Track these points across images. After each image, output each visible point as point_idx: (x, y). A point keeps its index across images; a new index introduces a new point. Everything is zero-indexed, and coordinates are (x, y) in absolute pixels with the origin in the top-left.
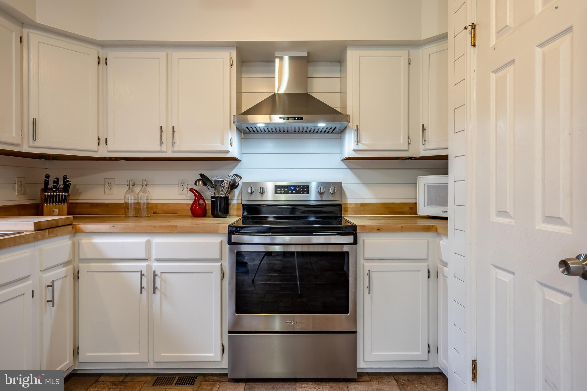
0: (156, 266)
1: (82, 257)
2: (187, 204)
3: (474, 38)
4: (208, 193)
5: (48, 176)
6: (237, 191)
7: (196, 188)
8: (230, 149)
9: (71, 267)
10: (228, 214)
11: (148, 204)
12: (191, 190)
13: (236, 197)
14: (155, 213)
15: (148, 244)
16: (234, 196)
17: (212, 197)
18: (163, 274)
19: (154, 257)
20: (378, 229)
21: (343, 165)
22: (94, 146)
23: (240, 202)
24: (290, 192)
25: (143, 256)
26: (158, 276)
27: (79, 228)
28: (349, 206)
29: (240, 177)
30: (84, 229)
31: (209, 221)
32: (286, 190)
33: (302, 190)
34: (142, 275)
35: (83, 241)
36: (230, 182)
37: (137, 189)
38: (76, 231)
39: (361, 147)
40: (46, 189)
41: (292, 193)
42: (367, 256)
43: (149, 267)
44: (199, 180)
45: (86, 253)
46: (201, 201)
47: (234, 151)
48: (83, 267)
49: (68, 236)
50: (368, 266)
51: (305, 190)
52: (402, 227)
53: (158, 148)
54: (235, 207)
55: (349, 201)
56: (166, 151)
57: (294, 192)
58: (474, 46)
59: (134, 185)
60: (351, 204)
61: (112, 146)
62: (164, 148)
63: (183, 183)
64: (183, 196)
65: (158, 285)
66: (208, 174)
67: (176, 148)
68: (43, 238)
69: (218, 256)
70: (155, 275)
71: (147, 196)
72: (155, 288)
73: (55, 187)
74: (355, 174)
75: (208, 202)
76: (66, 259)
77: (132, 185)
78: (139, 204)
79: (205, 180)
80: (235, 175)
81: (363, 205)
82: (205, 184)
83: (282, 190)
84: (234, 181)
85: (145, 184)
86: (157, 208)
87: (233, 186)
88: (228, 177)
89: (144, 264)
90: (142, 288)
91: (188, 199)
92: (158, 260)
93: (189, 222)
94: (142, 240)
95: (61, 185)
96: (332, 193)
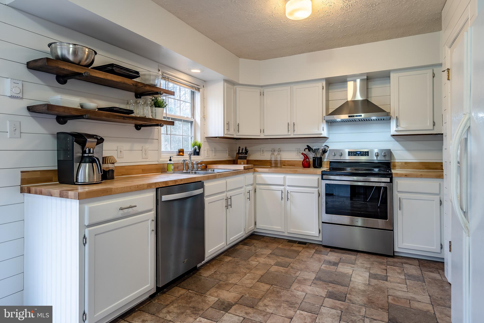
0: (288, 188)
1: (257, 183)
2: (300, 161)
3: (448, 76)
4: (311, 156)
5: (239, 147)
6: (327, 154)
7: (304, 152)
8: (322, 132)
9: (253, 186)
10: (322, 166)
11: (281, 160)
12: (302, 154)
13: (326, 158)
14: (284, 165)
15: (284, 178)
16: (325, 157)
17: (313, 158)
18: (291, 192)
19: (287, 184)
20: (406, 176)
21: (392, 139)
22: (259, 133)
23: (328, 160)
24: (357, 155)
25: (282, 183)
26: (289, 193)
27: (256, 170)
28: (396, 164)
29: (328, 147)
30: (258, 171)
31: (312, 170)
32: (355, 154)
33: (364, 154)
34: (282, 192)
35: (257, 175)
36: (322, 150)
37: (276, 153)
38: (255, 171)
39: (400, 129)
40: (239, 153)
41: (358, 156)
42: (399, 190)
43: (285, 189)
44: (306, 149)
45: (259, 181)
46: (307, 160)
47: (325, 133)
48: (258, 187)
49: (252, 173)
50: (400, 195)
51: (367, 154)
52: (421, 175)
53: (287, 133)
54: (326, 163)
55: (397, 161)
56: (290, 134)
57: (360, 155)
58: (449, 80)
59: (274, 151)
60: (398, 162)
61: (266, 133)
62: (290, 133)
63: (298, 150)
64: (298, 157)
65: (289, 197)
66: (311, 145)
67: (295, 133)
68: (246, 173)
69: (317, 186)
70: (288, 192)
71: (281, 157)
72: (288, 198)
73: (242, 152)
74: (400, 144)
75: (311, 160)
76: (252, 182)
77: (273, 151)
78: (277, 161)
79: (309, 148)
80: (325, 145)
81: (406, 163)
82: (309, 151)
83: (353, 154)
84: (325, 149)
85: (280, 151)
86: (285, 163)
87: (324, 151)
88: (321, 147)
89: (283, 187)
90: (282, 198)
91: (301, 158)
92: (289, 186)
93: (302, 170)
94: (281, 176)
95: (244, 151)
96: (385, 156)
